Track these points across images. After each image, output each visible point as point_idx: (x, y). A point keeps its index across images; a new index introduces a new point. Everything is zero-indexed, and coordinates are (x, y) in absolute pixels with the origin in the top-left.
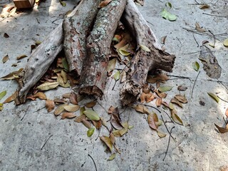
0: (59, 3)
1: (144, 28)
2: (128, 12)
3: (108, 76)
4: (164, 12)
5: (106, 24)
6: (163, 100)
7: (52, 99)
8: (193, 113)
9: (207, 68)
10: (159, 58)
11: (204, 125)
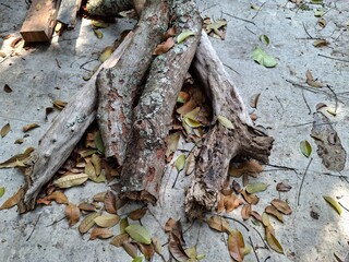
0: (92, 33)
1: (225, 87)
2: (201, 58)
3: (167, 162)
4: (257, 52)
5: (164, 86)
6: (254, 208)
7: (77, 202)
8: (299, 233)
9: (323, 152)
10: (248, 140)
11: (317, 255)
